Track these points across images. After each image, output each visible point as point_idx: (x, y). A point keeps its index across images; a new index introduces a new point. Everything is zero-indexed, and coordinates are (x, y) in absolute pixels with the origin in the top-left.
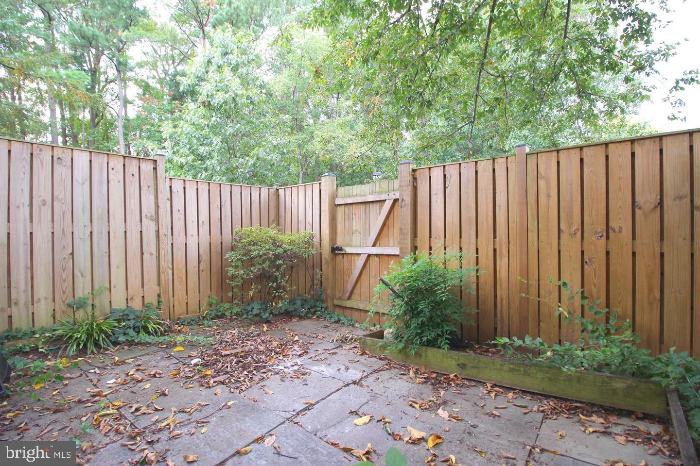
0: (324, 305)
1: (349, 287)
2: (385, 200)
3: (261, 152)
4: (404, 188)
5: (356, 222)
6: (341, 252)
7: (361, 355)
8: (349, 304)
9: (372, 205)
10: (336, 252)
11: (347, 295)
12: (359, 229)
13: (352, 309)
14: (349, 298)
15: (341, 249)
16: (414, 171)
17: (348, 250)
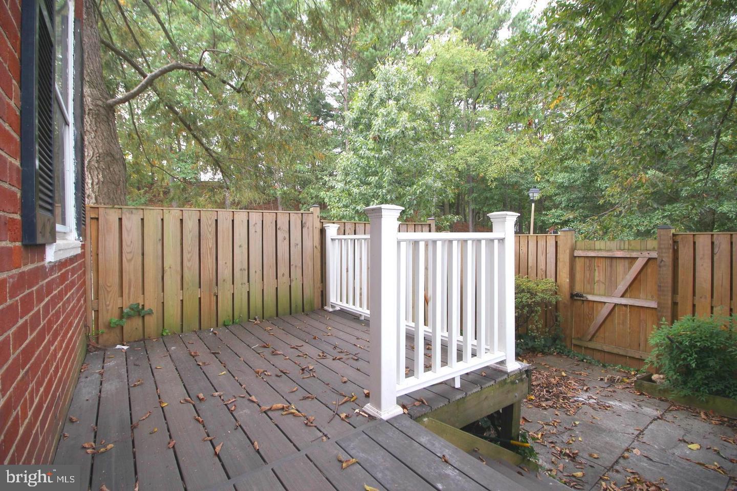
0: (563, 344)
1: (592, 330)
2: (638, 258)
3: (429, 180)
4: (664, 251)
5: (599, 273)
6: (581, 299)
7: (640, 395)
8: (591, 345)
9: (618, 261)
10: (576, 298)
11: (589, 337)
12: (602, 279)
13: (593, 349)
14: (590, 340)
15: (581, 296)
16: (674, 235)
17: (590, 298)
